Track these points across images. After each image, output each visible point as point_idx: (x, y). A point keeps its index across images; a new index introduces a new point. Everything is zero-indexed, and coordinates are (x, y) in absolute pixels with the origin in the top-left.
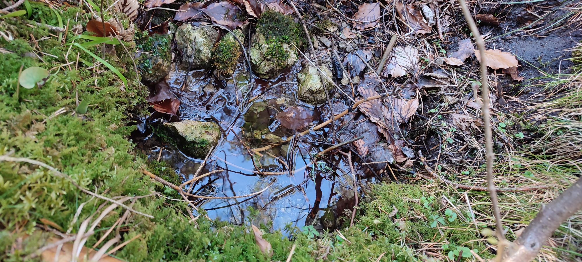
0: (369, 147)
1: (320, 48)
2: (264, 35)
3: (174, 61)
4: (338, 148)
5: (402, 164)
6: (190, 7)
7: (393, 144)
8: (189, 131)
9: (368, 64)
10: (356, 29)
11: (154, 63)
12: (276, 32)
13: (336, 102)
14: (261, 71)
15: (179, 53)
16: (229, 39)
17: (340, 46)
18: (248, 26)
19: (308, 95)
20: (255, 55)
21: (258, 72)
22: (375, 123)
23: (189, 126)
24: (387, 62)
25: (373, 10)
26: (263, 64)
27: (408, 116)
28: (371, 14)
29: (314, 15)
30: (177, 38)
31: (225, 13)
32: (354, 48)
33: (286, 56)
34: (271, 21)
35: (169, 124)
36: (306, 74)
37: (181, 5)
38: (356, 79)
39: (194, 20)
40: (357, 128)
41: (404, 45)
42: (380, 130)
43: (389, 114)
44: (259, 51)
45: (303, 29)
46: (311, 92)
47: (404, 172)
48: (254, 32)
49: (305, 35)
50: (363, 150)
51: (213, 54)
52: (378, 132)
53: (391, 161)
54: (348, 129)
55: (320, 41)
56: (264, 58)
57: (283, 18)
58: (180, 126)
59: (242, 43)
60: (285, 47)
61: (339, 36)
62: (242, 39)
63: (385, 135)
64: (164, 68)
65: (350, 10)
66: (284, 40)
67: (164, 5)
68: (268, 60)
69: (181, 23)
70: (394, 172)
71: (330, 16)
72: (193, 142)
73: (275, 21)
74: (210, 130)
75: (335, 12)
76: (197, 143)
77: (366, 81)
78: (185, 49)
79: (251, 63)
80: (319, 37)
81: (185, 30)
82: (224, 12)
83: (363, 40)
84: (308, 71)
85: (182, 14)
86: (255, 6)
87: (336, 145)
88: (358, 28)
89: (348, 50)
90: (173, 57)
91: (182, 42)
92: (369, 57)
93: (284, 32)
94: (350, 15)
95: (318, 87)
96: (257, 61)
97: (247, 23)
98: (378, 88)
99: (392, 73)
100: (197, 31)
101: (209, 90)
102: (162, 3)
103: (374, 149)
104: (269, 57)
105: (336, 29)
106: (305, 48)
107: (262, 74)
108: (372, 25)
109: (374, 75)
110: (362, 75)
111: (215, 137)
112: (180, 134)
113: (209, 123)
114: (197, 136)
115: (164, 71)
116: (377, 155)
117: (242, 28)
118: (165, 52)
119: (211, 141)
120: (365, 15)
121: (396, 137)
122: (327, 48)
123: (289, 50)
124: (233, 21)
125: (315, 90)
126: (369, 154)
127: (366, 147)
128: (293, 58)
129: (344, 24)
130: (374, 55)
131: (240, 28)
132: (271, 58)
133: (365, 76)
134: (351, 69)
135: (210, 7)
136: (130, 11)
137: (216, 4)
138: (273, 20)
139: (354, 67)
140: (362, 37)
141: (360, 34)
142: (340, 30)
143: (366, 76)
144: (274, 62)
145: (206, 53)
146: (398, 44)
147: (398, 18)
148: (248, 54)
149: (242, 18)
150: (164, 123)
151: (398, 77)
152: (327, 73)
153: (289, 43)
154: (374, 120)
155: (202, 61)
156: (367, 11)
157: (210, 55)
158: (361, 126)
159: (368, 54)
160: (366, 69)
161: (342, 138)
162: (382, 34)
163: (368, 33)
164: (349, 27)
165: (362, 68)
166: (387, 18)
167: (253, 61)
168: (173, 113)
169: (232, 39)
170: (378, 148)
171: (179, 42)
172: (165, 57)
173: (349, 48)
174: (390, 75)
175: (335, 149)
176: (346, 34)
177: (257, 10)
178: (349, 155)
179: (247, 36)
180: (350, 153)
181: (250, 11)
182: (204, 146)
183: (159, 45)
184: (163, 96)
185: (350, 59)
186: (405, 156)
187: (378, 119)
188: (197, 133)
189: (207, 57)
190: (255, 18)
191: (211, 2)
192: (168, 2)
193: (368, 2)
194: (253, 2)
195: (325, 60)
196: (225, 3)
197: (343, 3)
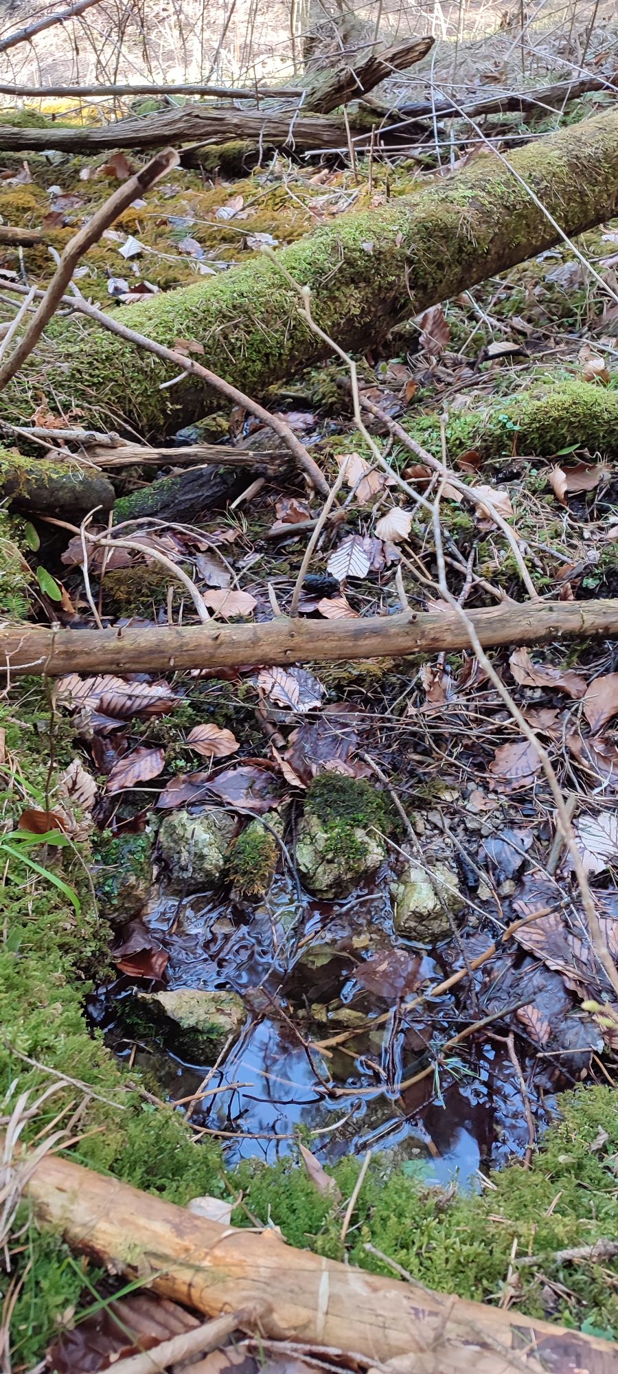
0: (550, 1023)
1: (428, 833)
2: (319, 816)
3: (158, 879)
4: (485, 1027)
6: (184, 782)
8: (186, 1008)
9: (526, 856)
10: (496, 792)
11: (122, 884)
12: (341, 810)
13: (473, 935)
14: (317, 886)
15: (165, 864)
16: (255, 831)
17: (469, 825)
18: (290, 805)
19: (413, 924)
20: (305, 856)
21: (311, 887)
22: (557, 972)
23: (185, 998)
24: (565, 847)
26: (320, 870)
28: (523, 762)
29: (412, 774)
30: (162, 838)
31: (246, 785)
32: (496, 828)
33: (363, 851)
34: (330, 791)
35: (148, 996)
36: (405, 883)
37: (167, 781)
38: (508, 887)
39: (192, 804)
40: (523, 984)
41: (595, 813)
42: (571, 986)
43: (585, 951)
44: (311, 848)
45: (393, 802)
46: (419, 917)
48: (301, 814)
49: (396, 812)
50: (541, 1030)
51: (227, 860)
52: (567, 991)
53: (601, 1046)
54: (504, 987)
55: (428, 820)
56: (322, 858)
57: (353, 784)
58: (168, 1000)
59: (279, 836)
60: (360, 834)
61: (464, 807)
62: (279, 829)
63: (582, 994)
64: (139, 892)
65: (480, 759)
66: (356, 823)
67: (139, 784)
68: (330, 862)
69: (169, 812)
70: (610, 1070)
71: (443, 773)
72: (194, 1030)
73: (337, 791)
74: (225, 1007)
75: (452, 765)
76: (202, 1032)
77: (527, 888)
78: (176, 856)
79: (299, 871)
80: (424, 813)
81: (176, 823)
83: (512, 812)
84: (409, 877)
85: (169, 798)
86: (302, 770)
87: (481, 1022)
88: (500, 790)
89: (484, 832)
90: (155, 872)
91: (172, 844)
92: (528, 842)
93: (356, 808)
94: (481, 767)
95: (431, 906)
96: (310, 866)
97: (288, 800)
98: (555, 901)
99: (577, 868)
100: (199, 821)
101: (222, 929)
102: (135, 780)
103: (563, 1025)
104: (330, 856)
105: (457, 795)
106: (399, 835)
107: (321, 891)
108: (528, 781)
109: (541, 875)
110: (518, 877)
111: (235, 1019)
112: (169, 1014)
113: (223, 993)
114: (202, 1018)
115: (139, 899)
116: (570, 1037)
117: (279, 809)
118: (141, 864)
119: (228, 1027)
120: (510, 765)
121: (605, 997)
122: (442, 832)
123: (366, 839)
124: (263, 798)
125: (425, 912)
126: (554, 1036)
127: (546, 1023)
128: (375, 854)
129: (472, 786)
130: (538, 838)
131: (275, 810)
132: (334, 857)
133: (524, 879)
134: (495, 868)
135: (220, 779)
136: (82, 799)
137: (231, 773)
138: (334, 789)
139: (500, 863)
140: (510, 806)
141: (504, 800)
142: (465, 796)
143: (526, 879)
144: (340, 864)
145: (214, 858)
146: (584, 813)
147: (576, 764)
148: (292, 856)
149: (279, 793)
150: (140, 995)
151: (593, 876)
152: (448, 880)
153: (365, 827)
154: (554, 964)
155: (208, 874)
156: (513, 758)
157: (221, 862)
158: (530, 979)
159: (525, 837)
160: (525, 865)
161: (493, 1007)
162: (547, 797)
163: (521, 799)
164: (481, 789)
165: (517, 863)
166: (554, 767)
167: (302, 868)
168: (156, 975)
169: (260, 830)
170: (569, 1023)
171: (166, 844)
172: (141, 872)
173: (487, 826)
174: (574, 873)
175: (478, 1030)
176: (476, 802)
177: (305, 775)
178: (510, 1041)
179: (288, 824)
180: (511, 1036)
181: (292, 778)
182: (214, 1037)
183: (130, 852)
184: (138, 943)
185: (491, 848)
187: (562, 963)
188: (202, 1011)
189: (217, 867)
190: (302, 790)
191: (221, 771)
192: (147, 776)
193: (514, 741)
194: (297, 763)
195: (441, 855)
196: (246, 769)
197: (466, 747)
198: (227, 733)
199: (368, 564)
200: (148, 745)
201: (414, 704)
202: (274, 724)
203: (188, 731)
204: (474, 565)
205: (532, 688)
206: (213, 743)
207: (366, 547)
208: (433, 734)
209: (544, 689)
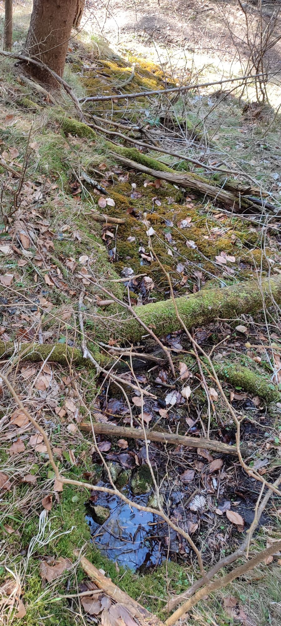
0: (170, 541)
1: (162, 486)
2: (140, 476)
5: (182, 555)
6: (113, 454)
7: (182, 543)
8: (99, 511)
9: (181, 500)
10: (181, 481)
12: (145, 477)
15: (104, 474)
18: (135, 469)
20: (133, 484)
21: (132, 491)
23: (99, 509)
24: (190, 501)
25: (191, 473)
27: (192, 532)
28: (190, 475)
32: (177, 490)
33: (146, 489)
34: (144, 471)
35: (92, 507)
36: (152, 497)
37: (110, 452)
38: (174, 506)
39: (113, 461)
41: (200, 495)
42: (178, 535)
44: (135, 483)
46: (152, 507)
47: (181, 559)
48: (136, 471)
50: (168, 542)
51: (117, 479)
52: (176, 535)
53: (177, 551)
54: (164, 529)
55: (163, 483)
56: (137, 486)
58: (96, 509)
59: (130, 477)
60: (147, 484)
61: (172, 482)
62: (130, 475)
63: (179, 538)
64: (97, 481)
65: (181, 471)
66: (147, 481)
67: (104, 452)
68: (138, 488)
69: (108, 460)
70: (177, 557)
72: (99, 517)
73: (146, 472)
74: (106, 513)
75: (173, 470)
76: (101, 518)
77: (178, 508)
79: (131, 486)
81: (109, 465)
82: (126, 459)
83: (182, 487)
84: (154, 496)
85: (109, 457)
86: (140, 460)
87: (156, 536)
88: (182, 481)
89: (174, 490)
90: (101, 476)
92: (183, 497)
93: (148, 477)
94: (180, 473)
95: (156, 506)
96: (134, 486)
97: (134, 467)
98: (182, 514)
99: (191, 508)
100: (114, 467)
102: (103, 450)
103: (172, 543)
105: (172, 479)
107: (134, 493)
108: (188, 481)
109: (182, 506)
110: (177, 504)
111: (107, 516)
112: (96, 512)
113: (107, 509)
114: (101, 515)
116: (173, 547)
119: (106, 518)
120: (187, 475)
121: (184, 540)
122: (165, 487)
123: (148, 486)
124: (129, 464)
126: (170, 545)
128: (148, 490)
129: (176, 477)
130: (185, 496)
131: (131, 469)
133: (178, 506)
134: (173, 500)
135: (121, 455)
137: (124, 455)
139: (175, 500)
141: (182, 484)
142: (174, 479)
145: (115, 478)
146: (198, 494)
147: (201, 481)
148: (131, 482)
149: (133, 465)
151: (193, 511)
152: (162, 500)
153: (149, 483)
156: (188, 473)
159: (182, 495)
160: (180, 503)
161: (160, 533)
162: (192, 487)
163: (185, 485)
164: (178, 479)
165: (178, 501)
166: (196, 479)
169: (126, 474)
170: (174, 543)
171: (105, 469)
172: (99, 476)
174: (189, 509)
176: (176, 482)
177: (140, 462)
178: (160, 543)
179: (133, 474)
181: (137, 462)
182: (103, 519)
183: (98, 471)
184: (93, 493)
185: (174, 495)
186: (185, 551)
188: (102, 513)
189: (114, 481)
190: (138, 466)
191: (123, 453)
192: (106, 450)
193: (190, 469)
194: (139, 457)
195: (163, 492)
196: (127, 455)
197: (179, 466)
198: (126, 442)
199: (176, 401)
200: (108, 440)
201: (171, 451)
202: (138, 444)
203: (118, 440)
204: (201, 413)
205: (200, 456)
206: (122, 445)
207: (177, 396)
208: (172, 461)
209: (203, 457)
